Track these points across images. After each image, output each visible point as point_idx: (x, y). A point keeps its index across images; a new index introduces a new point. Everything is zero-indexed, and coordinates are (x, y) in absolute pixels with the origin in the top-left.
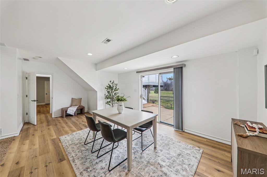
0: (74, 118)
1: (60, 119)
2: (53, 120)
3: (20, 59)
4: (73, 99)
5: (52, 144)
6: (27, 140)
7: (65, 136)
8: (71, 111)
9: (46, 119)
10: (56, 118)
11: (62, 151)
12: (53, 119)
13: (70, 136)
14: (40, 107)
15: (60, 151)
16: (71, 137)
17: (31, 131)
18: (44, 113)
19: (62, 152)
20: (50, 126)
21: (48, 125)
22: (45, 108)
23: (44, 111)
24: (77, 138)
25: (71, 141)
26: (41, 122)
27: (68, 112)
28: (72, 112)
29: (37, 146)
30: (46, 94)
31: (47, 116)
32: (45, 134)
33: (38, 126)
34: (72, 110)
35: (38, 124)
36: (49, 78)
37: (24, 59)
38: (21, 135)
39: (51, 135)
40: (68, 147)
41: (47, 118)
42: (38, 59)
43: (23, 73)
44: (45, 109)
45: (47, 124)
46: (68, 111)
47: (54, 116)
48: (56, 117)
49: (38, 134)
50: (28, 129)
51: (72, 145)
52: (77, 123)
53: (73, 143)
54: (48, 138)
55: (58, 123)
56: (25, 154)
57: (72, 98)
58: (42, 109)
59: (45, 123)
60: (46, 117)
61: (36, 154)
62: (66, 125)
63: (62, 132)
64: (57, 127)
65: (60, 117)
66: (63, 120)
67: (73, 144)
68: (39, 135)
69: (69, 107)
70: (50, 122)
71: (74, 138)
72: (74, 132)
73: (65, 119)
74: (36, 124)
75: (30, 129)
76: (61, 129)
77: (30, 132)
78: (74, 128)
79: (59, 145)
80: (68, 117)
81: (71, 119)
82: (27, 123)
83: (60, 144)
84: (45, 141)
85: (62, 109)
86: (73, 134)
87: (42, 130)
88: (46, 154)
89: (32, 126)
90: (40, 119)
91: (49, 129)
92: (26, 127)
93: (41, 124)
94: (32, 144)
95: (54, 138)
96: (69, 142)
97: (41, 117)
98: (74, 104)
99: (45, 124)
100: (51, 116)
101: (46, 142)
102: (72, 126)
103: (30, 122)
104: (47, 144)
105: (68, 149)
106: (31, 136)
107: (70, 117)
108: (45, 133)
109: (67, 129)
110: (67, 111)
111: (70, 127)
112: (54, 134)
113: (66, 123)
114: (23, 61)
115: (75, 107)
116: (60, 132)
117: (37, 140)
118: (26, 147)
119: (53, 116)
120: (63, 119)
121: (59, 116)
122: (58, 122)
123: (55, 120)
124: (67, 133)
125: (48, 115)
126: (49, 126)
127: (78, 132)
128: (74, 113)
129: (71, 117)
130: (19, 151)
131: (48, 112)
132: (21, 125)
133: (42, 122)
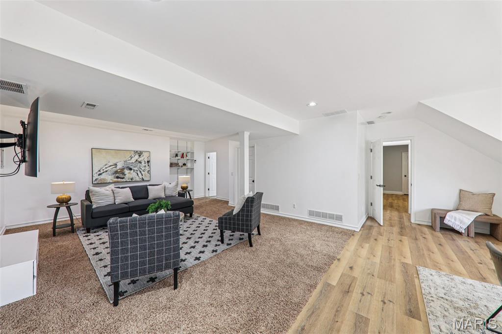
0: (464, 241)
1: (426, 230)
2: (412, 227)
3: (362, 124)
4: (462, 192)
5: (402, 271)
6: (366, 243)
7: (432, 273)
8: (455, 220)
9: (400, 221)
10: (419, 227)
11: (417, 296)
12: (414, 226)
13: (445, 278)
14: (394, 198)
15: (413, 295)
16: (446, 282)
17: (374, 232)
18: (398, 210)
19: (417, 301)
20: (404, 237)
21: (401, 233)
22: (401, 201)
23: (399, 206)
24: (462, 293)
25: (444, 291)
26: (391, 223)
27: (446, 221)
28: (458, 223)
29: (377, 260)
30: (405, 176)
31: (403, 217)
32: (392, 246)
33: (385, 228)
34: (461, 220)
35: (386, 225)
36: (407, 146)
37: (368, 122)
38: (361, 232)
39: (401, 254)
40: (432, 299)
41: (402, 220)
42: (385, 116)
43: (367, 143)
44: (401, 203)
45: (399, 231)
46: (447, 217)
47: (415, 220)
48: (419, 225)
49: (382, 241)
50: (371, 227)
51: (446, 302)
52: (470, 257)
53: (447, 297)
54: (396, 255)
55: (421, 238)
56: (361, 262)
57: (461, 190)
58: (396, 201)
59: (396, 227)
60: (401, 218)
61: (374, 272)
62: (438, 249)
63: (426, 260)
64: (417, 244)
65: (427, 226)
66: (432, 234)
67: (447, 300)
68: (383, 244)
69: (450, 211)
70: (405, 229)
71: (454, 290)
72: (456, 275)
73: (439, 234)
74: (382, 225)
75: (374, 228)
76: (426, 252)
77: (373, 234)
78: (459, 266)
79: (414, 282)
80: (447, 232)
81: (454, 240)
82: (371, 218)
83: (416, 281)
84: (390, 258)
85: (432, 210)
86: (452, 277)
87: (389, 238)
88: (388, 282)
89: (377, 225)
90: (390, 219)
91: (401, 241)
92: (369, 223)
93: (389, 228)
94: (372, 252)
95: (406, 261)
96: (438, 291)
97: (391, 215)
98: (466, 205)
99: (396, 229)
100: (409, 220)
101: (392, 262)
102: (455, 258)
103: (375, 218)
104: (393, 265)
105: (432, 304)
106: (372, 239)
107: (451, 233)
108: (394, 245)
109: (438, 257)
110: (445, 217)
111: (447, 257)
112: (409, 255)
113: (440, 245)
114: (368, 125)
115: (469, 214)
116: (421, 257)
117: (379, 251)
118: (364, 252)
119: (413, 221)
120: (433, 232)
121: (426, 224)
122: (422, 236)
123: (415, 229)
124: (436, 267)
125: (404, 214)
126: (401, 235)
127: (470, 281)
128: (465, 227)
129: (455, 236)
130: (356, 254)
131: (406, 210)
132: (364, 219)
133: (393, 224)
